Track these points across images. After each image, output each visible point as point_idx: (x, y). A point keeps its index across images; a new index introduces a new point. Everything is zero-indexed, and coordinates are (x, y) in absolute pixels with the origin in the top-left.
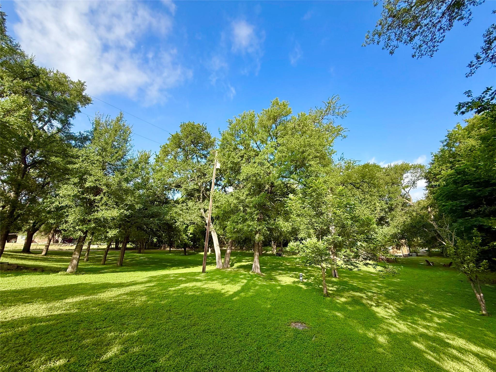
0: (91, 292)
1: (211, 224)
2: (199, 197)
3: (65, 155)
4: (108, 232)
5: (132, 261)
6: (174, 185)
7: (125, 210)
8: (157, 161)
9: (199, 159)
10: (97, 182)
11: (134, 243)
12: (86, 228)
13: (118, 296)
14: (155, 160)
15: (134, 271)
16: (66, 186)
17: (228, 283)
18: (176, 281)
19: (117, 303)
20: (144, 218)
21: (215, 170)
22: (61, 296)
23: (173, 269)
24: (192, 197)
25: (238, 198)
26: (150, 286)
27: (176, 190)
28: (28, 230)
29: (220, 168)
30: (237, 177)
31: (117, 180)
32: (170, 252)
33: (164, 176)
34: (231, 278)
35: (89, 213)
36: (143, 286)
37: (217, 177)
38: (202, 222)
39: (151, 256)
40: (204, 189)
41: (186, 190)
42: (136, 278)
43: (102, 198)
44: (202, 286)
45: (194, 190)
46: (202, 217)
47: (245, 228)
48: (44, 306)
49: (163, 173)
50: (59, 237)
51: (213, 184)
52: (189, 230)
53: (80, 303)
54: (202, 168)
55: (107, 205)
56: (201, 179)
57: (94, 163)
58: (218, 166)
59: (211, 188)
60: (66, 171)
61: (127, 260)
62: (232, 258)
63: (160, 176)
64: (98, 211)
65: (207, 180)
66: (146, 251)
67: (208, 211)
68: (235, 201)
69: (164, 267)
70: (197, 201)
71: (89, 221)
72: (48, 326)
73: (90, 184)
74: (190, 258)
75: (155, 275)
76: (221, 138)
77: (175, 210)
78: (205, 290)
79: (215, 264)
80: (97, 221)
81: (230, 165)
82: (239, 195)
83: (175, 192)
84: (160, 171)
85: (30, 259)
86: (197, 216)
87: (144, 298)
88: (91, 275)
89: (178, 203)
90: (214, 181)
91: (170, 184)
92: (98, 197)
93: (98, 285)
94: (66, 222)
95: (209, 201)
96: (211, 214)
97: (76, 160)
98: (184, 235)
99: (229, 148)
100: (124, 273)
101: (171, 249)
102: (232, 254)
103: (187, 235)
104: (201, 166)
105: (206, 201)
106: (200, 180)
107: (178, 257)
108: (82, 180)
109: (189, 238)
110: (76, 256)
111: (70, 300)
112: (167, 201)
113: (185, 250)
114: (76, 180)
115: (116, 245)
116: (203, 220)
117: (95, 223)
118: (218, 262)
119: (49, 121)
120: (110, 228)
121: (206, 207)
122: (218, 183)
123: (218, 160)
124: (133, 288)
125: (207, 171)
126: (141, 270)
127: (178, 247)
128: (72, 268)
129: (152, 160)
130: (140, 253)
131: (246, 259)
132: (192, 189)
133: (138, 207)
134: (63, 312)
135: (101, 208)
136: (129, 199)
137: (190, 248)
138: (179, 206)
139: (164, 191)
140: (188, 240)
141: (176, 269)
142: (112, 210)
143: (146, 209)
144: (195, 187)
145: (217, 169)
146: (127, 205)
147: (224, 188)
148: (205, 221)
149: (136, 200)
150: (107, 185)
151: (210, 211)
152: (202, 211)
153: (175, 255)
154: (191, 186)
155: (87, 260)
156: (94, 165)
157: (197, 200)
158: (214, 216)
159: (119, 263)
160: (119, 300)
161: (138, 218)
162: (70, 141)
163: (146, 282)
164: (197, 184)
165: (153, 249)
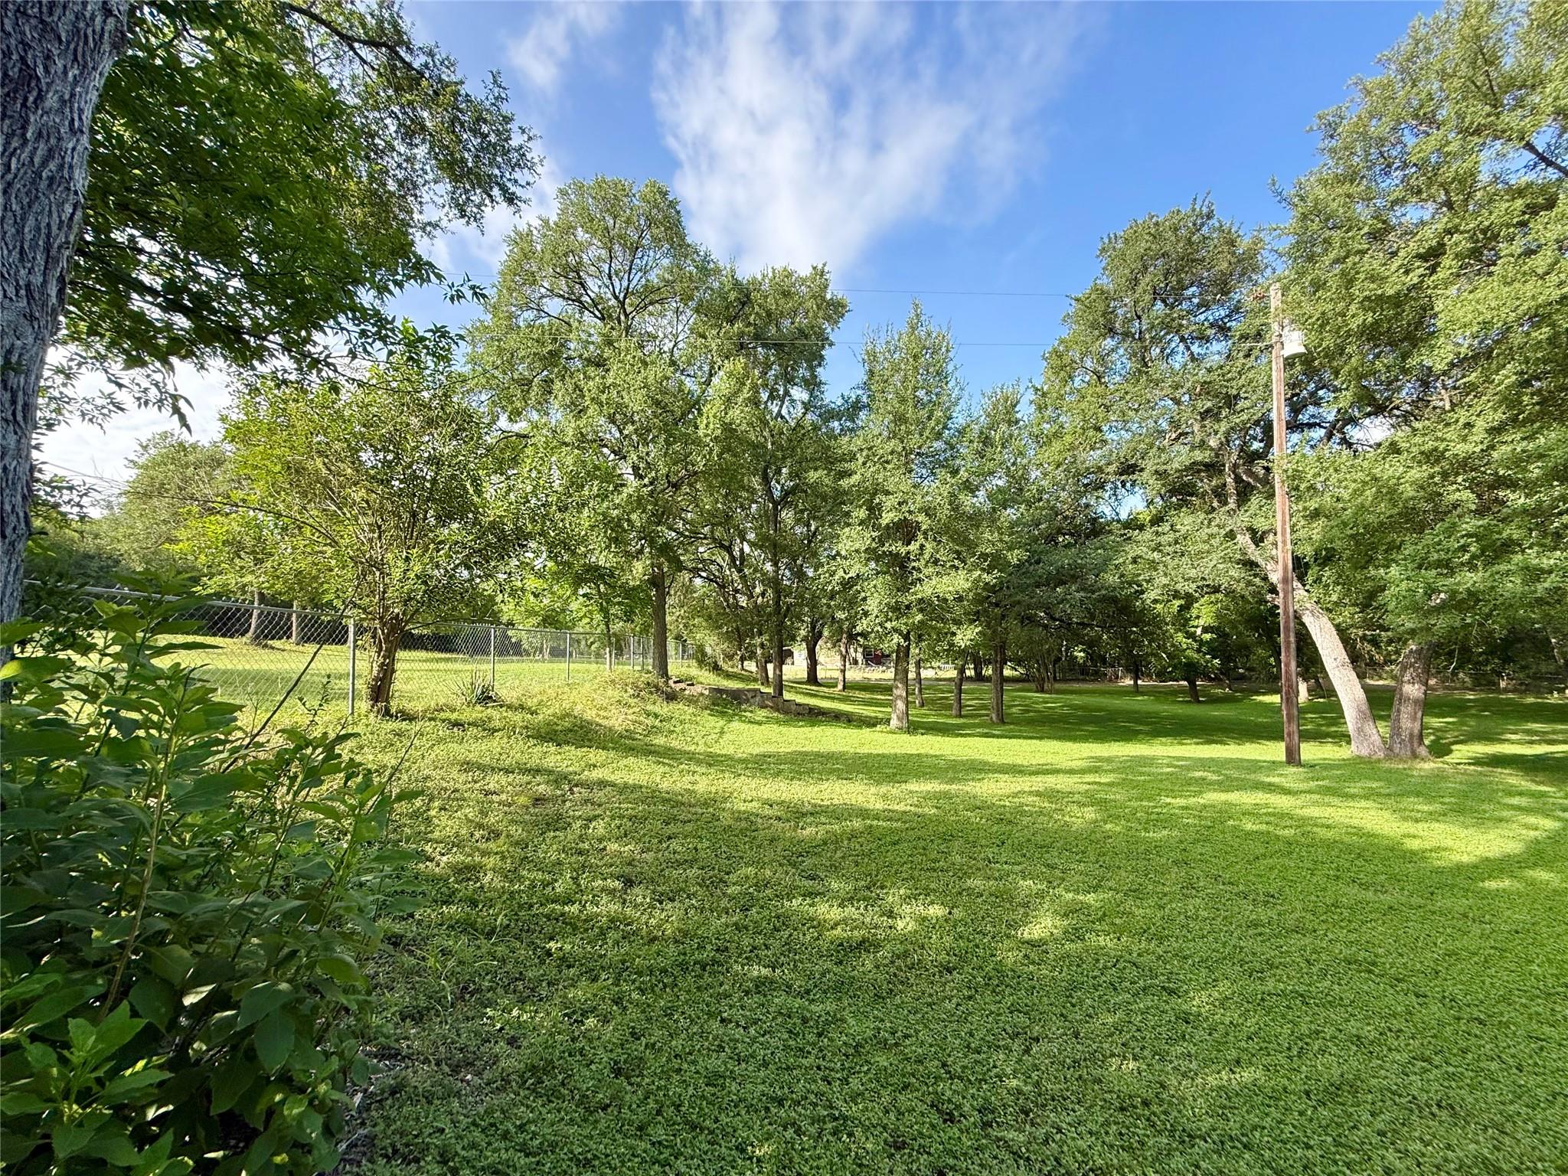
0: (950, 774)
1: (1296, 584)
2: (1220, 494)
3: (829, 460)
4: (954, 634)
5: (1028, 711)
6: (1112, 469)
7: (983, 570)
8: (1040, 408)
9: (1195, 348)
10: (904, 508)
11: (1019, 665)
12: (906, 624)
13: (1016, 795)
14: (1033, 407)
15: (1041, 738)
16: (847, 530)
17: (1432, 817)
18: (1183, 779)
19: (1019, 811)
20: (1038, 587)
21: (1277, 366)
22: (895, 775)
23: (1162, 744)
24: (1192, 495)
25: (1432, 457)
26: (1099, 783)
27: (1123, 486)
28: (805, 639)
29: (1303, 350)
30: (1412, 362)
31: (945, 490)
32: (1137, 690)
33: (1072, 448)
34: (1447, 800)
35: (904, 588)
36: (1076, 778)
37: (1293, 396)
38: (1249, 583)
39: (1077, 700)
40: (1239, 456)
41: (1160, 475)
42: (1050, 756)
43: (922, 546)
44: (1298, 811)
45: (1194, 468)
46: (1250, 565)
47: (1513, 585)
48: (873, 790)
49: (1068, 439)
50: (856, 651)
51: (1279, 430)
52: (1198, 617)
53: (938, 796)
54: (1214, 376)
55: (936, 562)
56: (1219, 421)
57: (887, 462)
58: (1294, 343)
59: (1269, 444)
60: (839, 497)
61: (1014, 710)
62: (1436, 722)
63: (1060, 452)
64: (919, 580)
65: (1245, 417)
66: (1057, 686)
67: (1271, 537)
68: (1417, 473)
69: (1127, 735)
70: (1214, 509)
71: (908, 607)
72: (892, 831)
73: (891, 515)
74: (1217, 712)
75: (1106, 754)
76: (1289, 220)
77: (1132, 551)
78: (1316, 825)
79: (1346, 738)
80: (924, 605)
81: (1358, 318)
82: (1437, 439)
83: (1121, 491)
84: (1055, 435)
85: (822, 697)
86: (1226, 559)
87: (1090, 813)
88: (939, 738)
89: (1141, 528)
90: (1279, 414)
91: (1100, 470)
92: (914, 547)
93: (964, 764)
94: (866, 614)
95: (1271, 496)
96: (1289, 547)
97: (852, 466)
98: (1180, 637)
99: (1344, 244)
100: (1014, 741)
101: (1140, 682)
102: (1429, 706)
103: (1191, 636)
104: (1209, 371)
105: (1255, 501)
106: (1216, 427)
107: (1166, 708)
108: (874, 510)
109: (1201, 643)
110: (900, 691)
111: (913, 786)
112: (1096, 529)
113: (1192, 683)
114: (863, 513)
115: (975, 669)
116: (1256, 576)
117: (921, 610)
118: (1360, 730)
119: (787, 393)
120: (958, 623)
121: (1261, 524)
122: (1303, 418)
123: (1286, 321)
124: (1051, 781)
125: (1241, 382)
126: (1060, 738)
127: (1162, 675)
128: (898, 718)
129: (1025, 411)
130: (1042, 691)
131: (1528, 732)
132: (1187, 469)
133: (1014, 557)
134: (908, 808)
135: (926, 571)
136: (988, 540)
137: (1211, 679)
138: (1148, 535)
139: (1082, 494)
140: (1199, 651)
141: (1172, 744)
142: (953, 573)
143: (1038, 562)
144: (1199, 456)
145: (1289, 362)
146: (984, 556)
147: (1341, 431)
148: (1265, 579)
149: (1006, 538)
150: (928, 511)
151: (1284, 534)
152: (1244, 540)
153: (1157, 699)
154: (1181, 456)
155: (922, 705)
156: (889, 467)
157: (1215, 504)
158: (1308, 550)
159: (994, 716)
160: (1021, 805)
161: (1022, 589)
162: (831, 425)
163: (1083, 771)
164: (1203, 445)
165: (1077, 680)
